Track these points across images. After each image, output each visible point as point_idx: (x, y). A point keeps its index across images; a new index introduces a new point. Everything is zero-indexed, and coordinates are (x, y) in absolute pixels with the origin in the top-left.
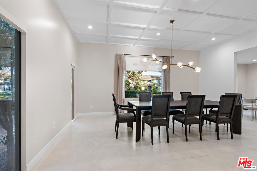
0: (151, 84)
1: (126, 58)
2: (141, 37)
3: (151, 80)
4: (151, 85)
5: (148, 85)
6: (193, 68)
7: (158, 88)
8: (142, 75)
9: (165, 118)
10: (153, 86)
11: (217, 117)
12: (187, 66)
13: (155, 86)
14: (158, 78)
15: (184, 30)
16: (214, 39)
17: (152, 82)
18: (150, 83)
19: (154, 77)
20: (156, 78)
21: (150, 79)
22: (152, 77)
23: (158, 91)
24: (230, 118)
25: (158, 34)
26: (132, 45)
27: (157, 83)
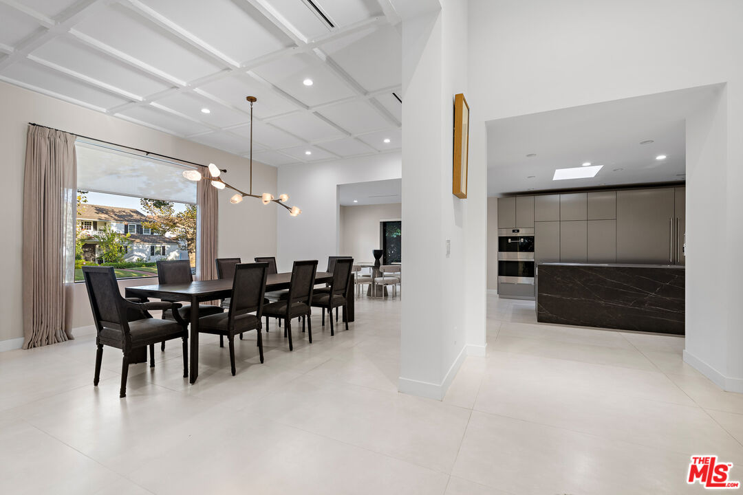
0: (97, 237)
1: (76, 146)
2: (152, 101)
3: (95, 223)
4: (97, 240)
5: (82, 240)
6: (288, 208)
7: (126, 250)
8: (82, 203)
9: (255, 313)
10: (107, 243)
11: (330, 297)
12: (277, 201)
13: (117, 240)
14: (124, 216)
15: (268, 124)
16: (308, 153)
17: (100, 230)
18: (92, 232)
19: (106, 213)
20: (118, 216)
21: (95, 217)
22: (100, 210)
23: (126, 260)
24: (344, 295)
25: (206, 111)
26: (104, 110)
27: (122, 232)
